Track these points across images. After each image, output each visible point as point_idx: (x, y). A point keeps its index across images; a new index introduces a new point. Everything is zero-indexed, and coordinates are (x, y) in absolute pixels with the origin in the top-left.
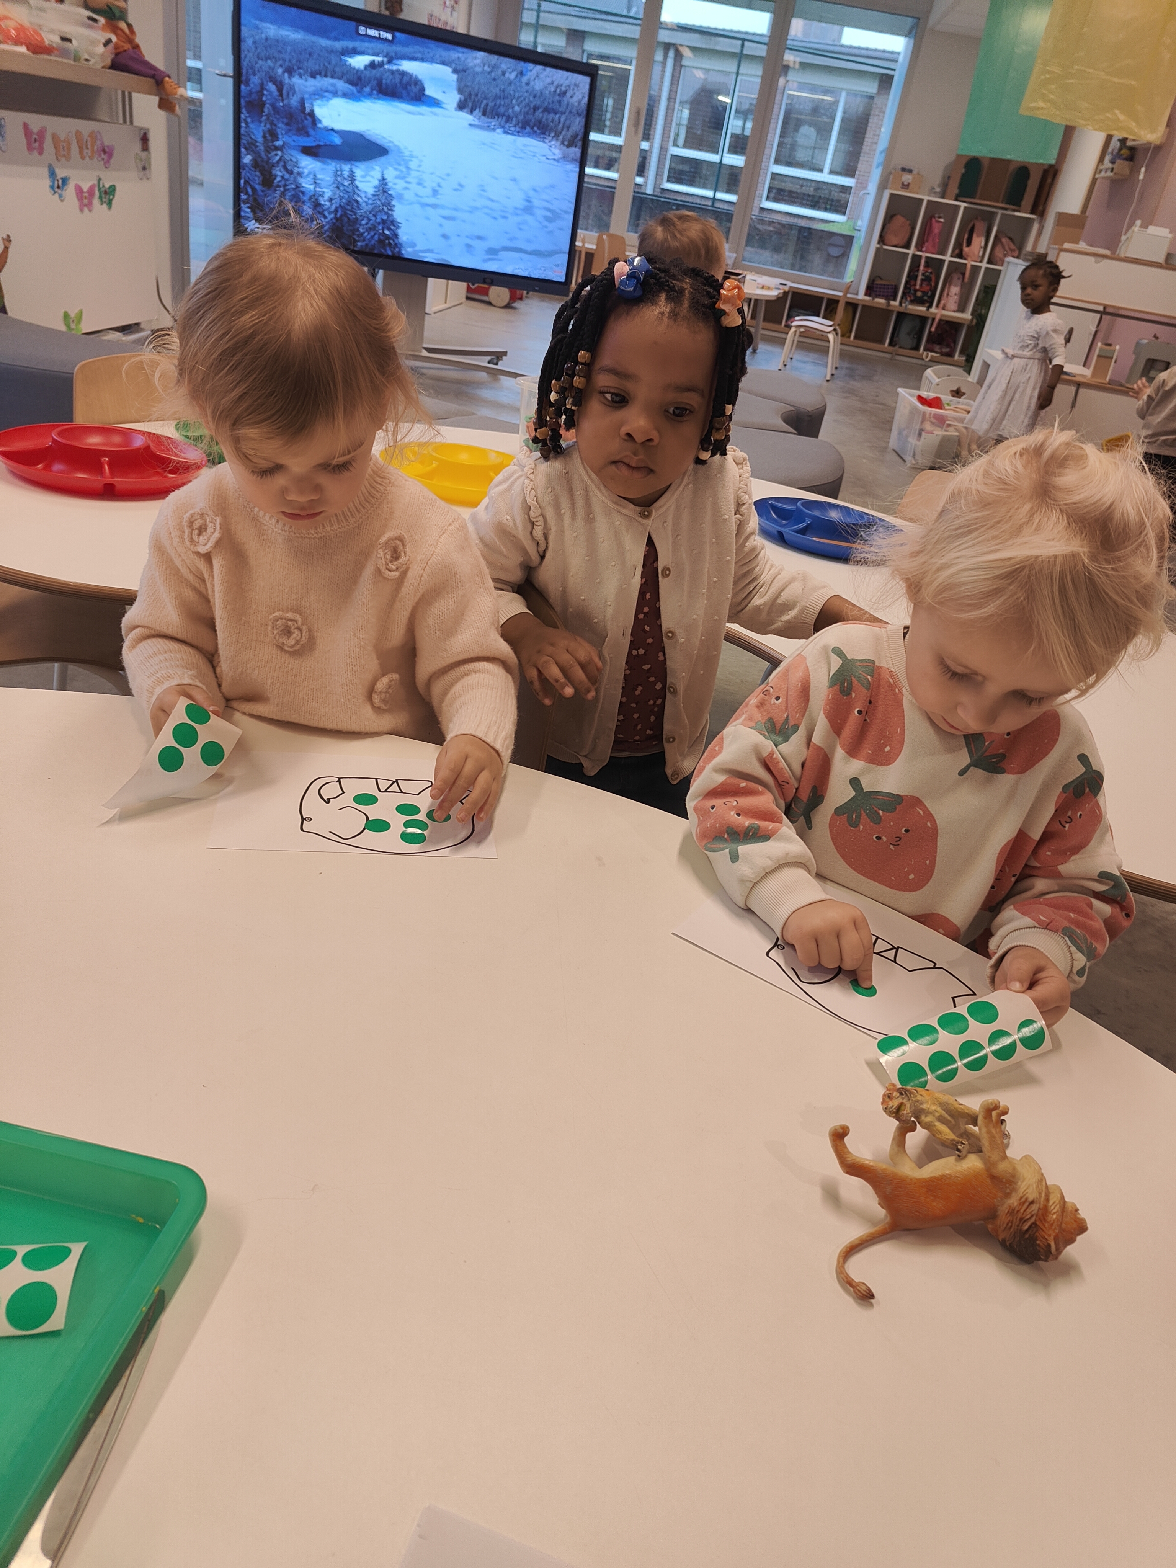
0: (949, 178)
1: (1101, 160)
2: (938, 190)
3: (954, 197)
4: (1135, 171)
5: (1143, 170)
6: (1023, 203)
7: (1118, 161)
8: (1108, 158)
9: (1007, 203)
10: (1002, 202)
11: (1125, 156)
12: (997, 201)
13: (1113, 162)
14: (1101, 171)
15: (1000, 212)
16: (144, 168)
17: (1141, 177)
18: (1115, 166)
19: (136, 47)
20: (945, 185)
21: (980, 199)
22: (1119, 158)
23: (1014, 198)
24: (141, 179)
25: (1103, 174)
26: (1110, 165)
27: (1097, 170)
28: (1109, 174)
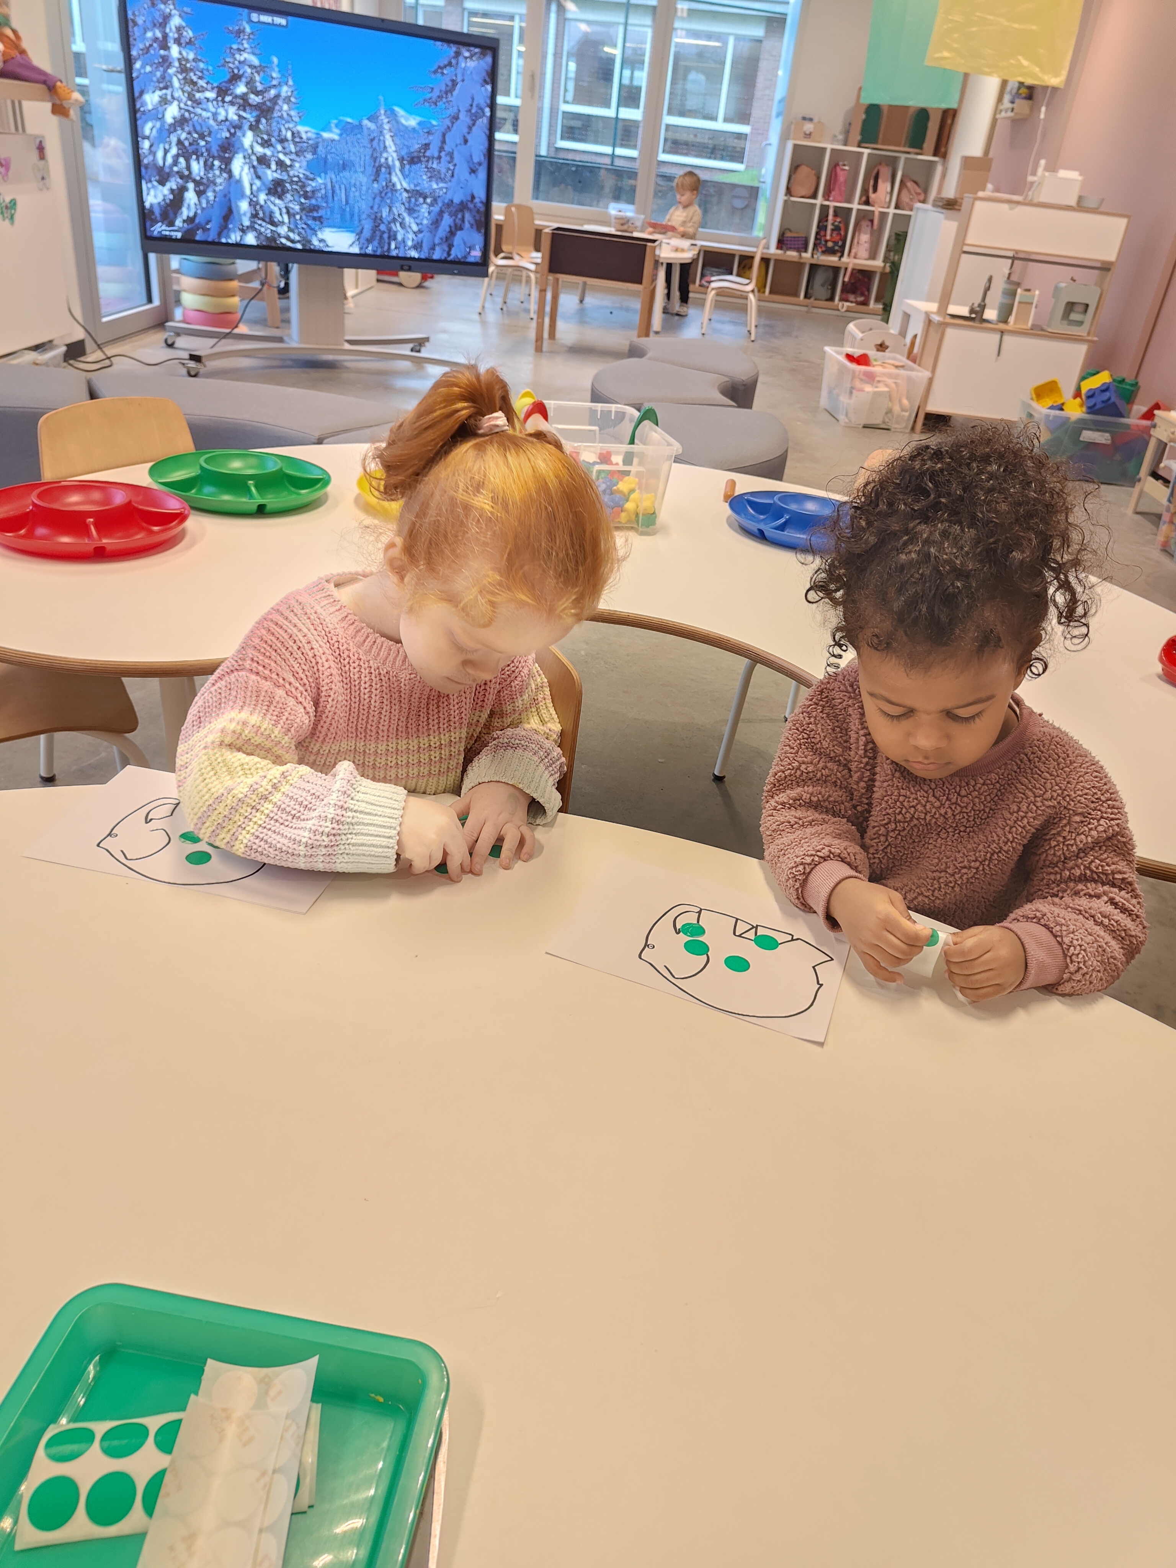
0: (850, 124)
1: (1000, 99)
2: (841, 137)
3: (856, 143)
4: (1034, 110)
5: (1043, 109)
6: (925, 145)
7: (1017, 101)
8: (1007, 98)
9: (910, 147)
10: (904, 146)
11: (1024, 95)
12: (899, 145)
13: (1012, 102)
14: (1001, 111)
15: (903, 156)
16: (43, 178)
17: (1042, 116)
18: (1015, 106)
19: (23, 52)
20: (847, 132)
21: (883, 144)
22: (1018, 98)
23: (916, 141)
24: (41, 190)
25: (1003, 114)
26: (1010, 105)
27: (996, 111)
28: (1010, 114)
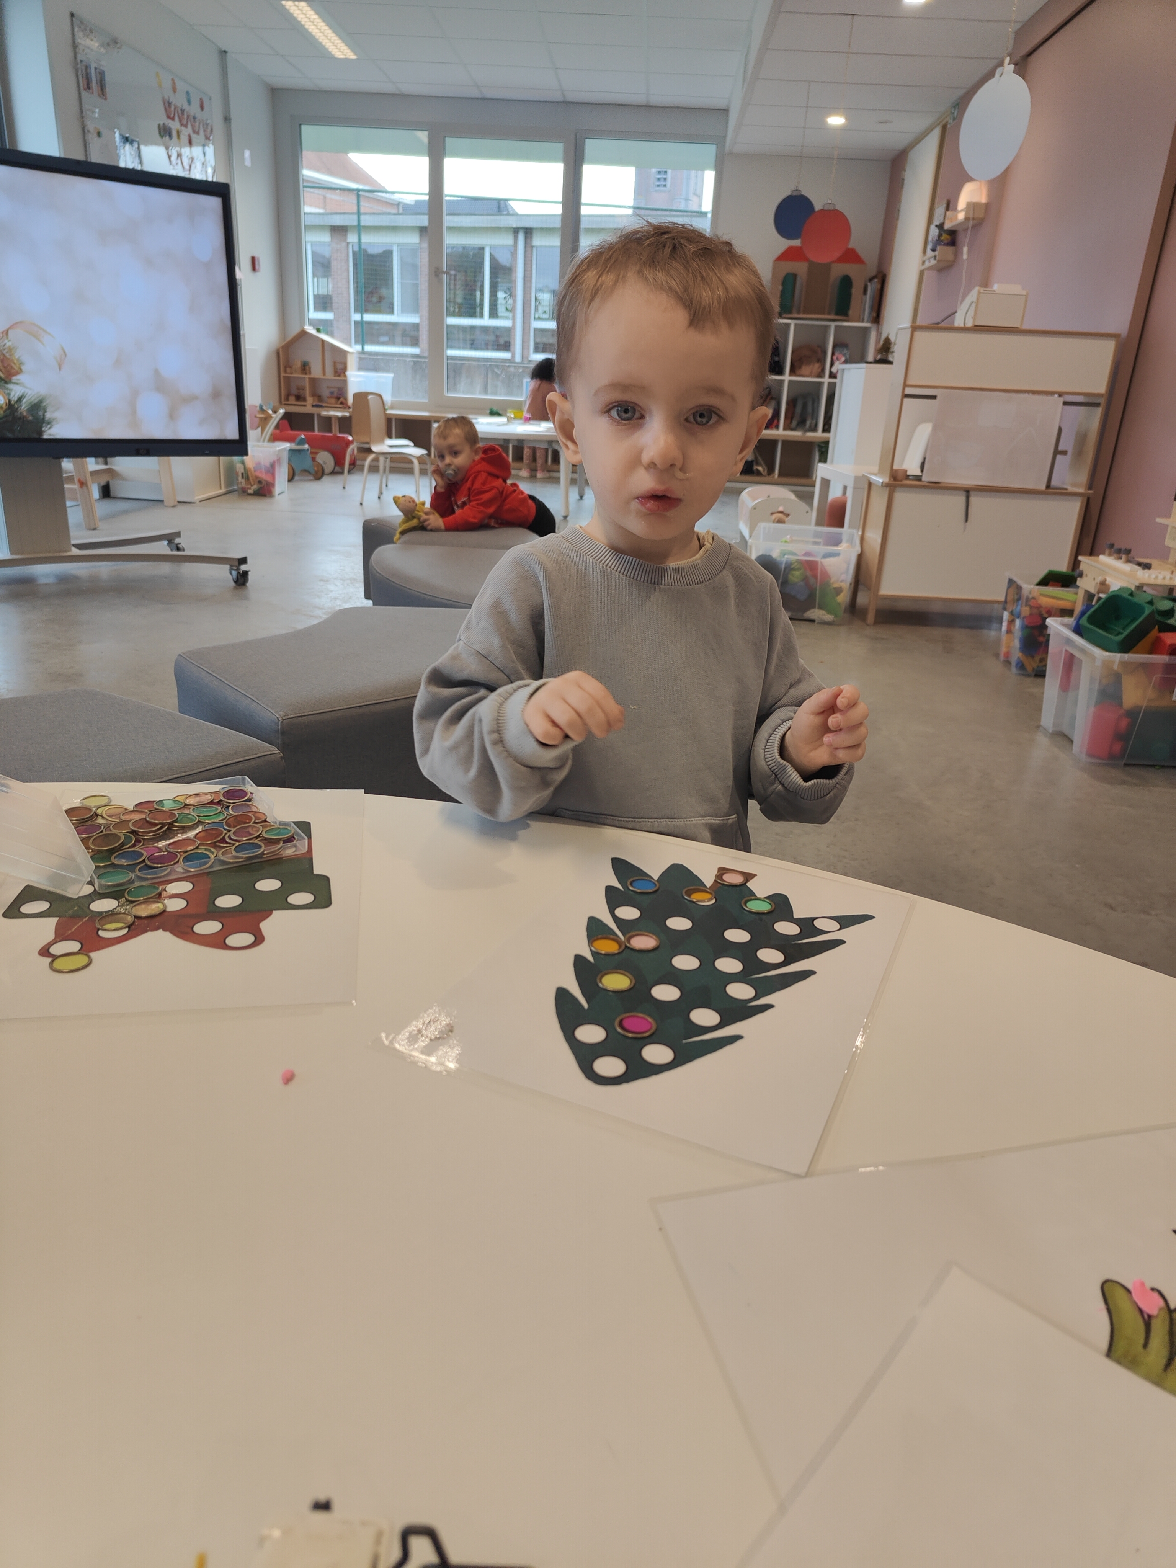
1: (925, 252)
4: (957, 254)
5: (965, 249)
6: (857, 313)
7: (939, 248)
8: (930, 248)
9: (837, 314)
10: (830, 314)
11: (945, 242)
12: (826, 313)
13: (933, 250)
14: (926, 262)
15: (833, 325)
17: (965, 257)
18: (936, 253)
21: (807, 313)
22: (940, 245)
23: (841, 308)
25: (928, 265)
26: (932, 254)
27: (922, 263)
28: (934, 263)
